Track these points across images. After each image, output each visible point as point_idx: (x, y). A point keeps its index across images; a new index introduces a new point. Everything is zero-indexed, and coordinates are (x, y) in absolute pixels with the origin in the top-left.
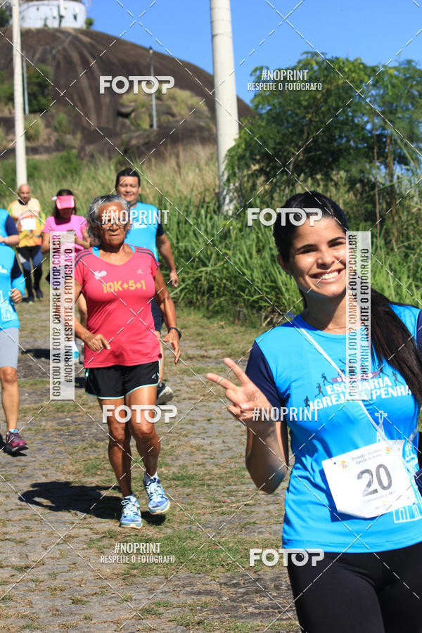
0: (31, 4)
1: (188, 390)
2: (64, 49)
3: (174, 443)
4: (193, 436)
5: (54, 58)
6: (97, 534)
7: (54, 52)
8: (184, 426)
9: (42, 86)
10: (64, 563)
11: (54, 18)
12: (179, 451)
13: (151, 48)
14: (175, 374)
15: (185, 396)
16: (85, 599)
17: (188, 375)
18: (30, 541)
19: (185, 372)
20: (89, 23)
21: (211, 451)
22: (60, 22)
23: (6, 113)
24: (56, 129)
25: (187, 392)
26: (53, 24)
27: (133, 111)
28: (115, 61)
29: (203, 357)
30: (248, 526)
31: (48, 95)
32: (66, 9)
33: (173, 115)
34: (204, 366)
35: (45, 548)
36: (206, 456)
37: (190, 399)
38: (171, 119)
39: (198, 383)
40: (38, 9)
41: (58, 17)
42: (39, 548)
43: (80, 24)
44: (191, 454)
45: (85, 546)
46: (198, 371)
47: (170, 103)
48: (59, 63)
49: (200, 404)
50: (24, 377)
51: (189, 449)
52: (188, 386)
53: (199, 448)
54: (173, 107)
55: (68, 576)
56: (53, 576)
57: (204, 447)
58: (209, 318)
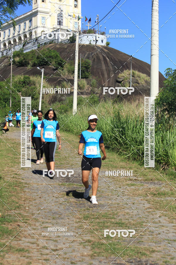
0: (85, 35)
1: (127, 192)
2: (97, 54)
3: (119, 211)
4: (126, 209)
5: (93, 56)
6: (84, 240)
7: (93, 55)
8: (123, 205)
9: (87, 68)
10: (70, 250)
11: (94, 41)
12: (120, 214)
13: (131, 56)
14: (123, 186)
15: (126, 194)
16: (75, 262)
17: (129, 186)
18: (59, 241)
19: (128, 185)
20: (108, 44)
21: (132, 214)
22: (96, 43)
23: (72, 78)
24: (91, 86)
25: (127, 193)
26: (93, 43)
27: (123, 81)
28: (117, 60)
29: (136, 180)
30: (140, 242)
31: (89, 72)
32: (99, 37)
33: (139, 84)
34: (135, 183)
35: (64, 244)
36: (130, 216)
37: (128, 195)
38: (138, 85)
39: (132, 189)
40: (88, 37)
41: (95, 41)
42: (62, 244)
43: (104, 44)
44: (124, 215)
45: (79, 244)
46: (133, 185)
47: (138, 78)
48: (94, 59)
49: (131, 197)
50: (66, 182)
51: (124, 213)
52: (128, 190)
53: (128, 213)
54: (139, 80)
55: (71, 254)
56: (66, 254)
57: (130, 213)
58: (141, 165)
